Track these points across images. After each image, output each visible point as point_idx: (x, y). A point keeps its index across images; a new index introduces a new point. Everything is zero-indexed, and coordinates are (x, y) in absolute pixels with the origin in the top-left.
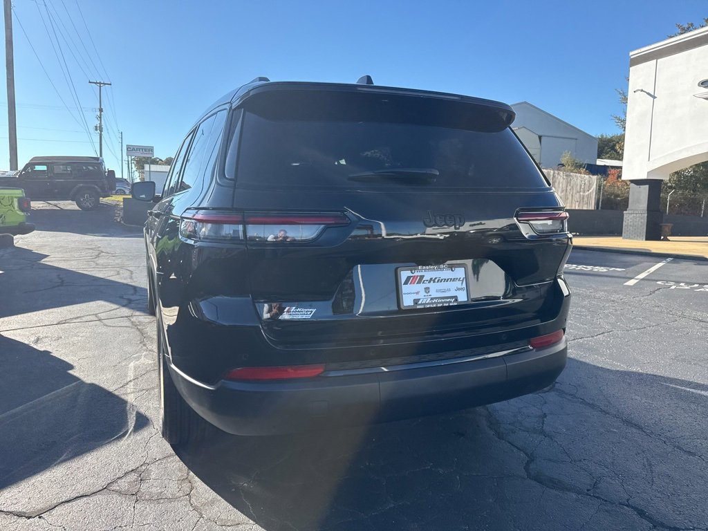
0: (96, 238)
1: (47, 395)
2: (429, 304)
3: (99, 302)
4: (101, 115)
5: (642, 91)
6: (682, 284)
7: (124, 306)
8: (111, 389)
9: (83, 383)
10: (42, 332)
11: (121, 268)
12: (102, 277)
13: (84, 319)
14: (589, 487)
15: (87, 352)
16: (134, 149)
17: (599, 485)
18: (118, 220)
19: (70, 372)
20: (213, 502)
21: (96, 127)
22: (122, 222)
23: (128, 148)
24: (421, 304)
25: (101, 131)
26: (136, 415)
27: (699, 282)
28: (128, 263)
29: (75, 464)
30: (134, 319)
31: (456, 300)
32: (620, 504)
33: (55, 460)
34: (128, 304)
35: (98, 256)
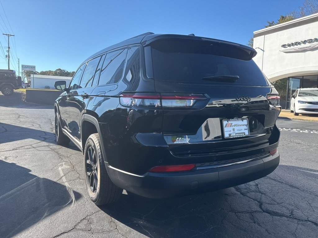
0: (14, 109)
1: (23, 185)
2: (235, 136)
3: (29, 139)
4: (9, 50)
5: (259, 48)
6: (284, 129)
7: (43, 141)
8: (55, 180)
9: (39, 178)
10: (7, 154)
11: (34, 123)
12: (26, 127)
13: (26, 147)
14: (290, 215)
15: (35, 163)
16: (25, 67)
17: (294, 213)
18: (24, 100)
19: (30, 173)
20: (130, 232)
21: (6, 56)
22: (25, 101)
23: (23, 66)
24: (232, 136)
25: (9, 58)
26: (73, 192)
27: (291, 128)
28: (36, 120)
29: (54, 217)
30: (51, 147)
31: (245, 134)
32: (305, 220)
33: (42, 216)
34: (45, 140)
35: (19, 117)
